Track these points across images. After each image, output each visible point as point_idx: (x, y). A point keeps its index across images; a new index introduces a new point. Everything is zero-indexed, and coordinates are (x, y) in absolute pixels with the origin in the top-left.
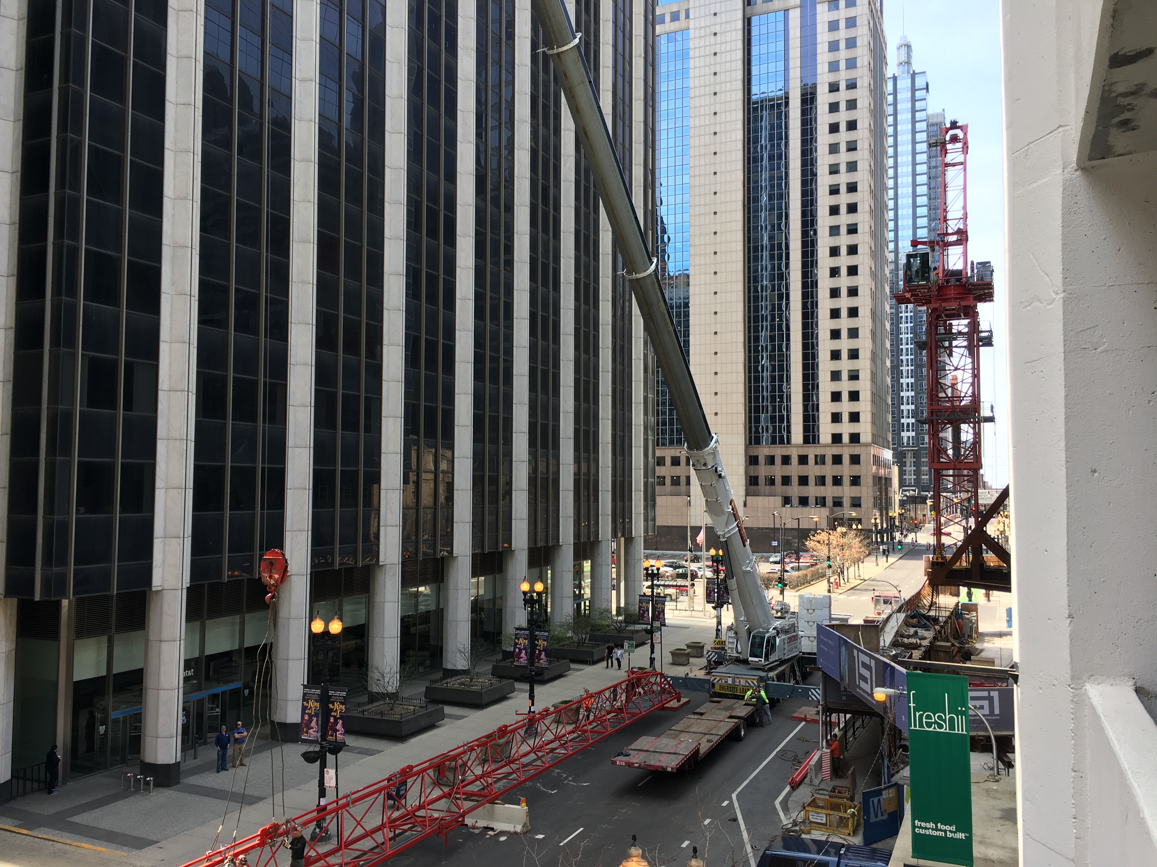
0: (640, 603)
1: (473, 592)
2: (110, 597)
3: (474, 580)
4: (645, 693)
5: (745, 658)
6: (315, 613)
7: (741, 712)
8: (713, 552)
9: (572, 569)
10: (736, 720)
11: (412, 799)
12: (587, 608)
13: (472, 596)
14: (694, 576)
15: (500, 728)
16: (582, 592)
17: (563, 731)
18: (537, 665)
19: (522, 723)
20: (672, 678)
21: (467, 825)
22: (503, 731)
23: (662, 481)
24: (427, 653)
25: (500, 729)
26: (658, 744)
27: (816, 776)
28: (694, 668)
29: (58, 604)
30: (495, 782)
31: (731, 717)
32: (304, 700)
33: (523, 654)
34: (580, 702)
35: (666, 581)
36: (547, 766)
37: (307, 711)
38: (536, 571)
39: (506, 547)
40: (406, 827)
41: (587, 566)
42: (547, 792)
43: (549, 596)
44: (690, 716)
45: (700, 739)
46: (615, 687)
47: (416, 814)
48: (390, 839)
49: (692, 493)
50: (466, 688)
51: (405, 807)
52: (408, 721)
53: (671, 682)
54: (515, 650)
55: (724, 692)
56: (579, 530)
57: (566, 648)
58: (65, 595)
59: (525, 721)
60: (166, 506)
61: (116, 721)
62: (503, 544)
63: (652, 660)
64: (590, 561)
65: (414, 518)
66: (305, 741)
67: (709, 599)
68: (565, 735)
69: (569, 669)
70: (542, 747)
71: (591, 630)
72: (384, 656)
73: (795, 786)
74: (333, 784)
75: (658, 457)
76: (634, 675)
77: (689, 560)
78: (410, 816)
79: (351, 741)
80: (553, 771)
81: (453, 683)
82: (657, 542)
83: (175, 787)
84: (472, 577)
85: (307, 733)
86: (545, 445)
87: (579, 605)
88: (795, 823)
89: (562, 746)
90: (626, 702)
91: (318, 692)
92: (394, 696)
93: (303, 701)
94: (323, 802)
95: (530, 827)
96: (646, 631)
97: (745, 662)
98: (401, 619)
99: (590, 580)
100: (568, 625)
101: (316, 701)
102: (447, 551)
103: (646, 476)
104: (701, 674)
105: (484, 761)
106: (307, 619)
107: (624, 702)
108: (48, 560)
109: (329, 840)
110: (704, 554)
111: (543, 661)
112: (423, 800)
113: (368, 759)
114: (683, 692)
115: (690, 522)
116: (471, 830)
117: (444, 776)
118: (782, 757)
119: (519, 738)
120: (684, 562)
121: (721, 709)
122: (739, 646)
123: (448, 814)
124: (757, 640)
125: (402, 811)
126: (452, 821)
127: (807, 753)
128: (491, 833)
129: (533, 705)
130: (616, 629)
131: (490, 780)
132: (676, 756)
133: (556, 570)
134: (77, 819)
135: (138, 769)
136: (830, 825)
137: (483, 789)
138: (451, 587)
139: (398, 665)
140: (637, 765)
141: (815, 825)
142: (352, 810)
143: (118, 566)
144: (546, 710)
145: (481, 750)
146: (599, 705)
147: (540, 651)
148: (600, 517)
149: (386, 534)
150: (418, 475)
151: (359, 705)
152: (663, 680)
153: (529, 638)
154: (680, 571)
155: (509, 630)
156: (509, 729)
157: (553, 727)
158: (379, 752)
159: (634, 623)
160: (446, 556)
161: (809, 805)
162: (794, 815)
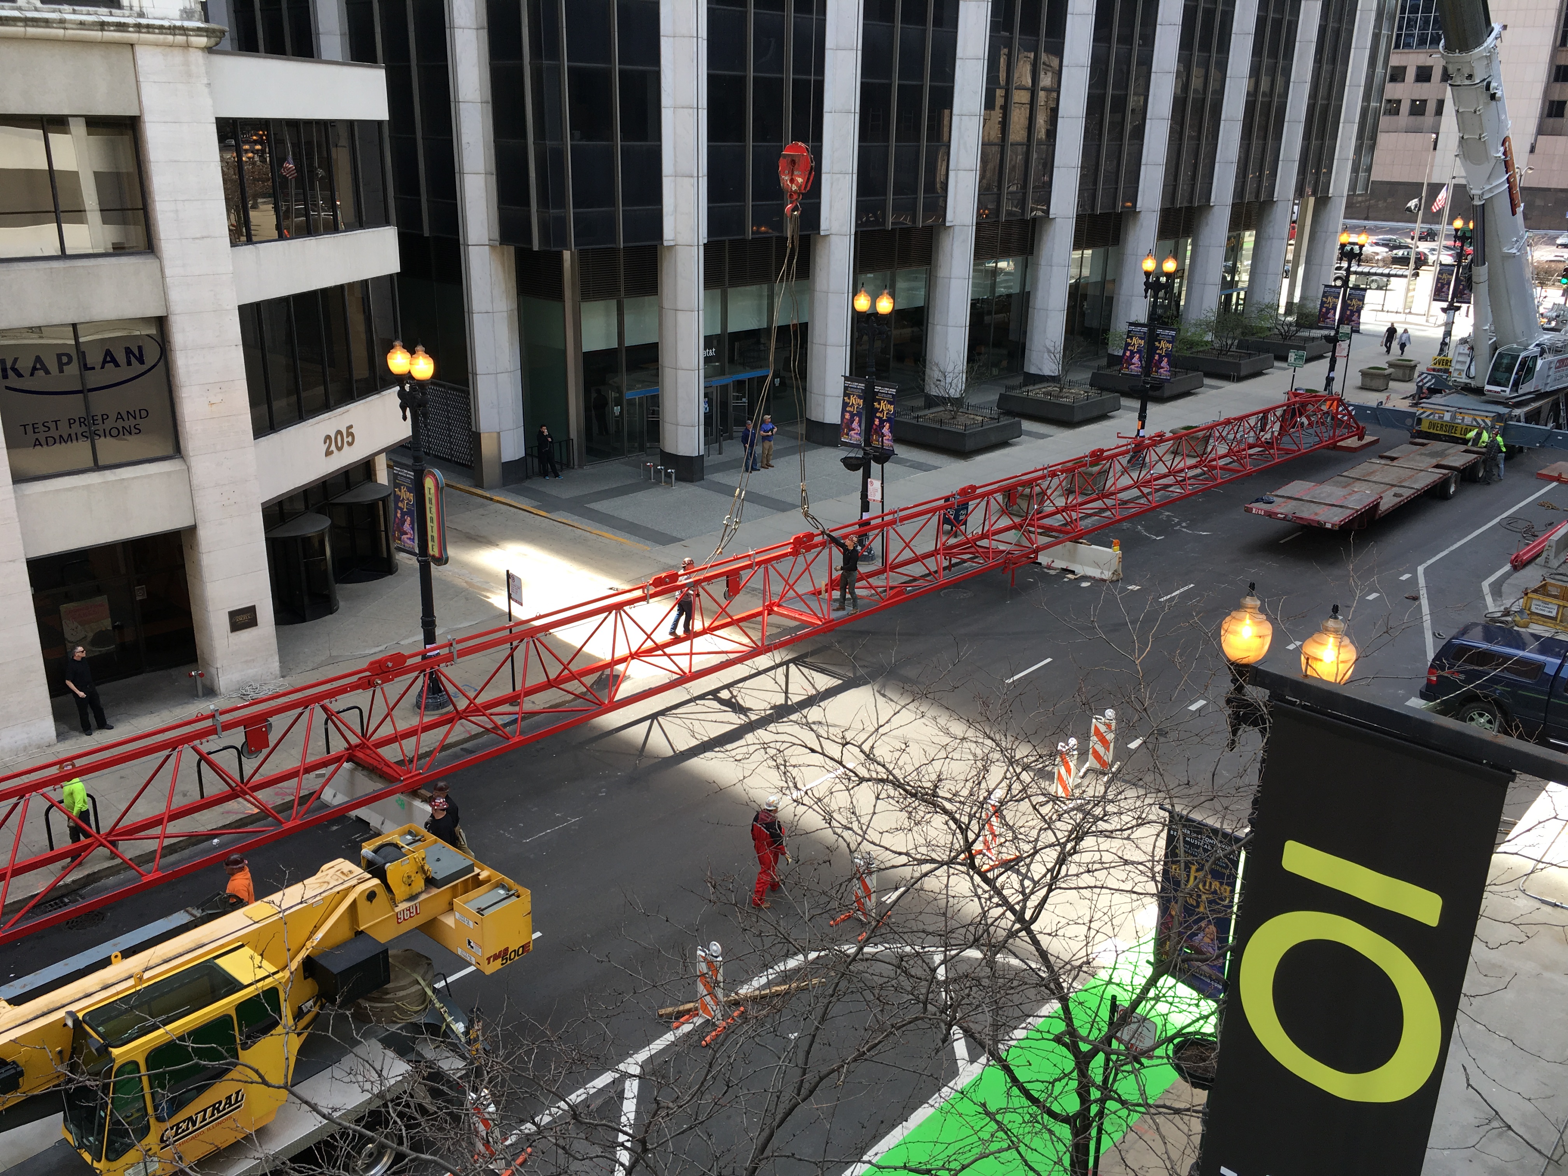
0: (1323, 296)
1: (1074, 271)
2: (615, 250)
3: (1077, 254)
4: (1311, 424)
5: (1479, 385)
6: (860, 286)
7: (1455, 461)
8: (1458, 224)
9: (1224, 241)
10: (1446, 471)
11: (974, 524)
12: (1241, 302)
13: (1072, 277)
14: (1421, 261)
15: (1093, 452)
16: (1237, 278)
17: (1181, 465)
18: (1154, 375)
19: (1125, 448)
20: (1357, 407)
21: (1040, 564)
22: (1097, 456)
23: (1394, 107)
24: (1005, 352)
25: (1093, 454)
26: (1318, 492)
27: (1557, 555)
28: (1393, 396)
29: (560, 256)
30: (1081, 519)
31: (1438, 466)
32: (845, 394)
33: (1136, 360)
34: (1211, 428)
35: (1373, 267)
36: (1154, 505)
37: (848, 409)
38: (1170, 244)
39: (1128, 207)
40: (966, 557)
41: (1249, 239)
42: (1150, 538)
43: (1185, 282)
44: (1373, 460)
45: (1384, 492)
46: (1266, 412)
47: (978, 543)
48: (945, 569)
49: (1443, 129)
50: (1053, 400)
51: (964, 534)
52: (974, 434)
53: (1353, 413)
54: (1124, 353)
55: (1435, 432)
56: (1244, 183)
57: (1201, 356)
58: (567, 247)
59: (1129, 447)
60: (675, 133)
61: (631, 402)
62: (1124, 202)
63: (1329, 381)
64: (1254, 232)
65: (998, 161)
66: (845, 444)
67: (1439, 293)
68: (1182, 470)
69: (1202, 385)
70: (1150, 481)
71: (1243, 333)
72: (947, 349)
73: (1518, 565)
74: (878, 497)
75: (1394, 68)
76: (1298, 399)
77: (1416, 237)
78: (971, 544)
79: (902, 451)
80: (1161, 513)
81: (1037, 392)
82: (1369, 208)
83: (697, 483)
84: (1074, 249)
85: (847, 434)
86: (1205, 46)
87: (1229, 297)
88: (1507, 613)
89: (1178, 483)
90: (1279, 434)
91: (862, 386)
92: (957, 402)
93: (844, 396)
94: (866, 516)
95: (1121, 575)
96: (1327, 338)
97: (1479, 391)
98: (972, 304)
99: (1250, 262)
100: (1208, 324)
101: (860, 397)
102: (1043, 210)
103: (1367, 97)
104: (1404, 406)
105: (1069, 492)
106: (851, 295)
107: (1276, 434)
108: (543, 201)
109: (872, 560)
110: (1443, 228)
111: (1164, 371)
112: (986, 529)
113: (921, 474)
114: (1369, 427)
115: (1430, 176)
116: (1046, 570)
117: (1015, 503)
118: (1508, 527)
119: (1118, 467)
120: (1409, 241)
121: (1425, 454)
122: (1472, 368)
123: (1017, 548)
124: (1505, 361)
125: (961, 538)
126: (1022, 556)
127: (1550, 524)
128: (1070, 576)
129: (1143, 427)
130: (1281, 334)
131: (1074, 515)
132: (1340, 510)
133: (1201, 243)
134: (596, 506)
135: (658, 459)
136: (1561, 621)
137: (1067, 524)
138: (1043, 262)
139: (965, 363)
140: (1282, 516)
141: (1536, 617)
142: (900, 528)
143: (623, 211)
144: (1161, 435)
145: (1066, 478)
146: (1238, 436)
147: (1161, 356)
148: (1280, 163)
149: (956, 182)
150: (1007, 97)
151: (913, 409)
152: (1340, 409)
153: (1147, 338)
154: (1400, 253)
155: (1120, 326)
156: (1105, 454)
157: (1168, 458)
158: (936, 468)
159: (1311, 327)
160: (1041, 217)
161: (1535, 591)
162: (1507, 603)
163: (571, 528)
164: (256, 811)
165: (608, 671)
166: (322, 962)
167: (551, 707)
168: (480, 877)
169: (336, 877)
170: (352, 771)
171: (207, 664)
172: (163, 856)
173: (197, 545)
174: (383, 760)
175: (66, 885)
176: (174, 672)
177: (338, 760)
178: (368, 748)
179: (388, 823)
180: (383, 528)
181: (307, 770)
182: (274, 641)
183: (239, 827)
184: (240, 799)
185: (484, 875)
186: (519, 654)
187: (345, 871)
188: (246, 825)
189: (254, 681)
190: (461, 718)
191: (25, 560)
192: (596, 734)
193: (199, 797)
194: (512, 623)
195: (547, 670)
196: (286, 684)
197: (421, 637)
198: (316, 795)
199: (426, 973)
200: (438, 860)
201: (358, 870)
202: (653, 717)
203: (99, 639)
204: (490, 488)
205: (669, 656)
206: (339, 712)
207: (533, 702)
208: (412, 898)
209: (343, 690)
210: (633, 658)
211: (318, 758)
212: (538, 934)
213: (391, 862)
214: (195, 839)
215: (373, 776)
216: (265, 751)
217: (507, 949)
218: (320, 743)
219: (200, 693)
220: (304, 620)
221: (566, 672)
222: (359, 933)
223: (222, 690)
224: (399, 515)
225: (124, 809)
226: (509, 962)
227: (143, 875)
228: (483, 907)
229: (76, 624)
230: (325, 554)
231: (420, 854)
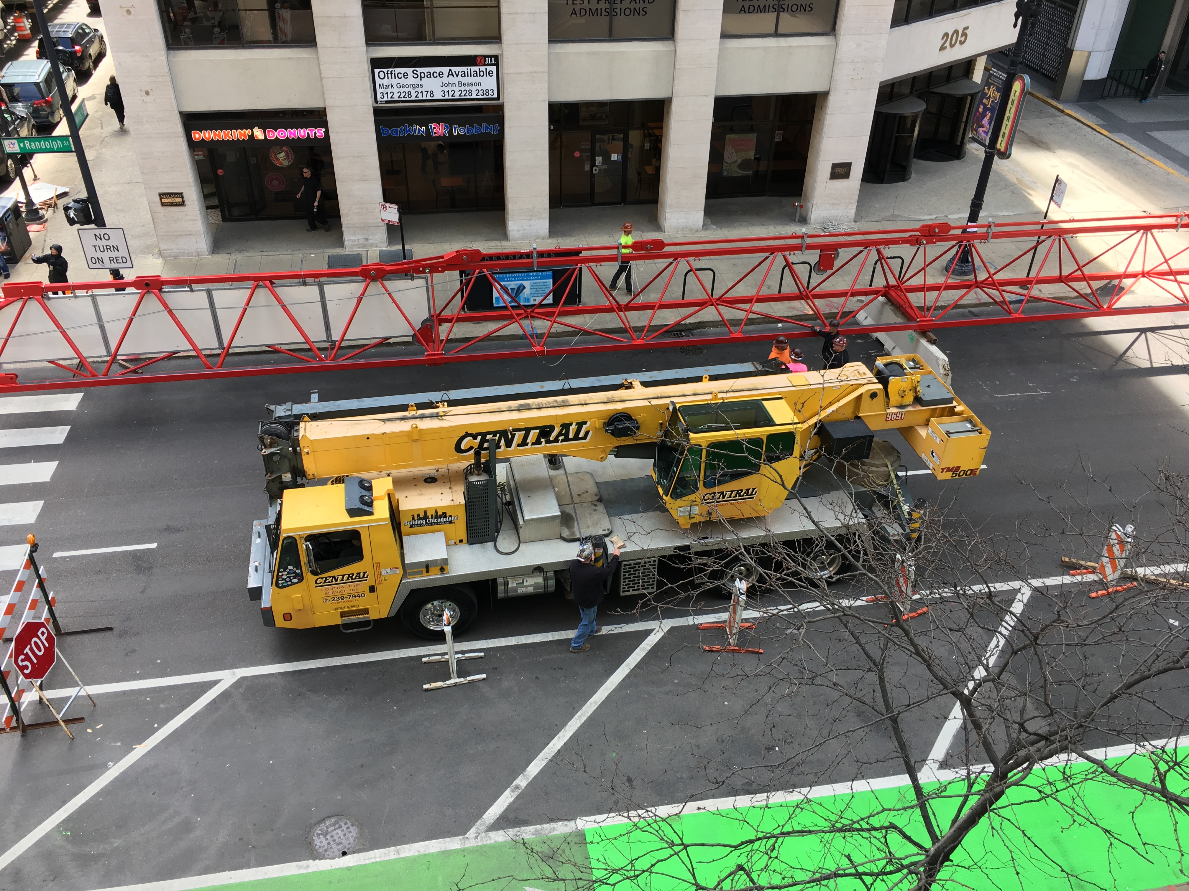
134: (1158, 135)
163: (1126, 150)
164: (811, 312)
165: (1116, 282)
166: (828, 428)
167: (1054, 298)
168: (956, 410)
169: (853, 374)
170: (883, 304)
171: (807, 200)
172: (746, 325)
173: (826, 107)
174: (909, 303)
175: (685, 324)
176: (785, 200)
177: (876, 293)
178: (901, 290)
179: (897, 350)
180: (964, 120)
181: (854, 294)
182: (857, 193)
183: (797, 320)
184: (803, 301)
185: (959, 409)
186: (1042, 249)
187: (861, 372)
188: (801, 320)
189: (835, 220)
190: (977, 287)
191: (714, 97)
192: (1086, 331)
193: (777, 292)
194: (1045, 221)
195: (1062, 267)
196: (856, 227)
197: (967, 215)
198: (853, 314)
199: (894, 462)
200: (928, 386)
201: (869, 374)
202: (1143, 331)
203: (745, 164)
204: (1065, 102)
205: (1179, 283)
206: (888, 258)
207: (1040, 291)
208: (901, 407)
209: (895, 242)
210: (1144, 276)
211: (862, 287)
212: (984, 467)
213: (894, 376)
214: (769, 319)
215: (898, 313)
216: (829, 272)
217: (959, 467)
218: (866, 278)
219: (797, 220)
220: (882, 183)
221: (1079, 273)
222: (858, 418)
223: (812, 221)
224: (981, 110)
225: (730, 287)
226: (957, 477)
227: (731, 332)
228: (951, 431)
229: (733, 150)
230: (913, 133)
231: (917, 378)
